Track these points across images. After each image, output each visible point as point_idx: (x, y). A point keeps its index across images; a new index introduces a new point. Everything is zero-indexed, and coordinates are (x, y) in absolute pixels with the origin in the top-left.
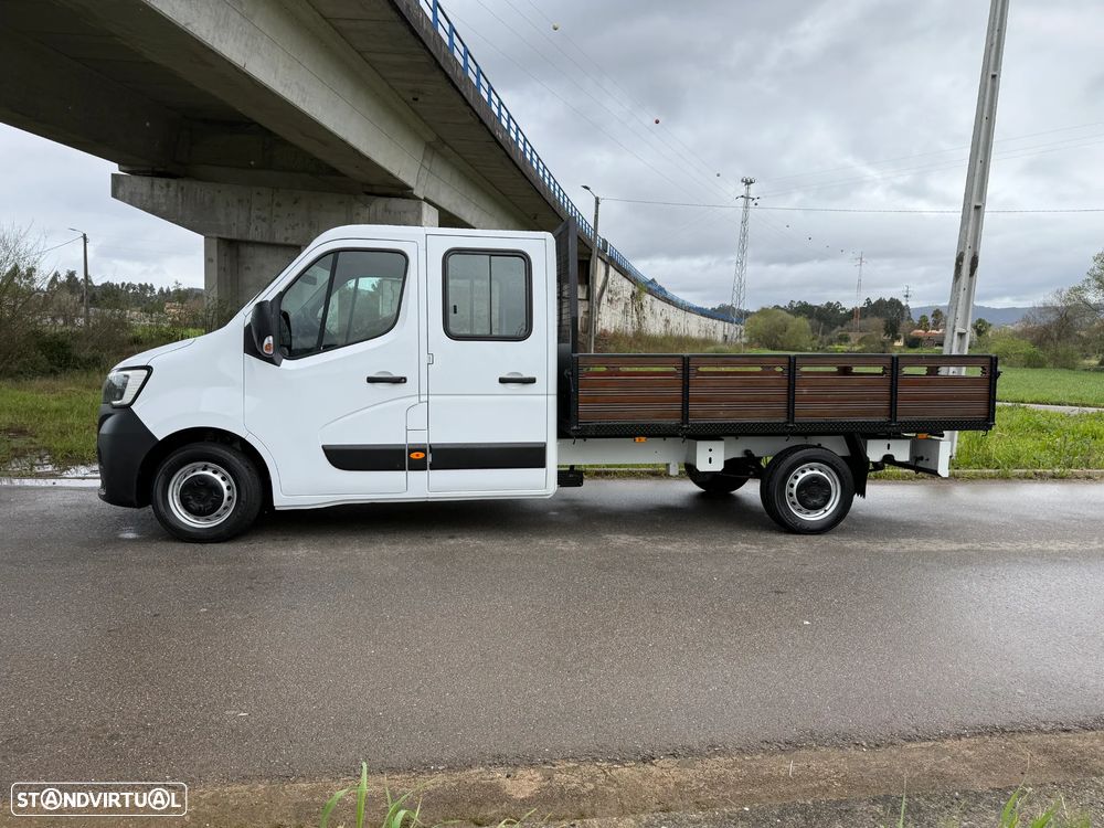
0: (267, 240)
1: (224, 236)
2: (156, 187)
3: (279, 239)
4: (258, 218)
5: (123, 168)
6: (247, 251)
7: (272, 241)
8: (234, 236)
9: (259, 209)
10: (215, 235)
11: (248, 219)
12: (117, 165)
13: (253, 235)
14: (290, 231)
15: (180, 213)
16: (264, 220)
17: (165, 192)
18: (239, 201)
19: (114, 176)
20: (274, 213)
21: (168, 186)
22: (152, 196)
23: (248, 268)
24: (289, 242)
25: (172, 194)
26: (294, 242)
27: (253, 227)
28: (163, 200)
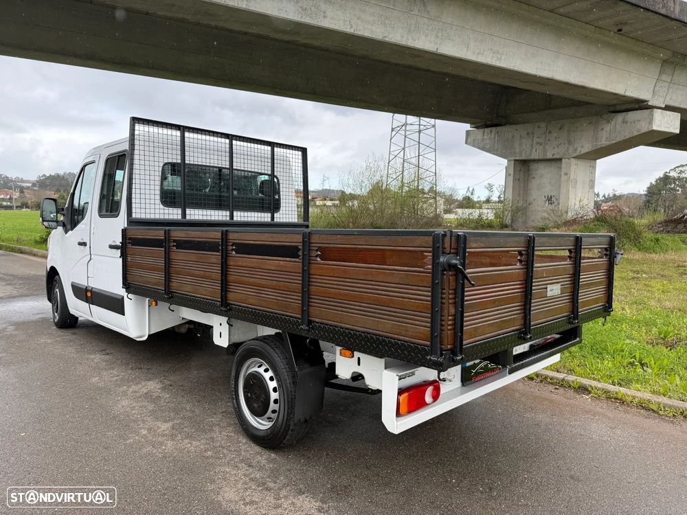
0: (542, 157)
1: (518, 158)
2: (486, 134)
3: (549, 156)
4: (537, 143)
5: (472, 126)
6: (534, 166)
7: (545, 158)
8: (523, 158)
9: (538, 138)
10: (513, 158)
11: (532, 145)
12: (469, 125)
13: (534, 156)
14: (556, 149)
15: (496, 147)
16: (541, 144)
17: (489, 136)
18: (528, 134)
19: (468, 132)
20: (547, 139)
21: (491, 132)
22: (483, 140)
23: (534, 178)
24: (555, 157)
25: (493, 136)
26: (558, 157)
27: (534, 150)
28: (488, 141)
